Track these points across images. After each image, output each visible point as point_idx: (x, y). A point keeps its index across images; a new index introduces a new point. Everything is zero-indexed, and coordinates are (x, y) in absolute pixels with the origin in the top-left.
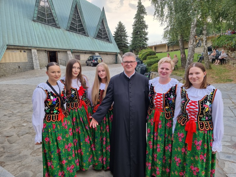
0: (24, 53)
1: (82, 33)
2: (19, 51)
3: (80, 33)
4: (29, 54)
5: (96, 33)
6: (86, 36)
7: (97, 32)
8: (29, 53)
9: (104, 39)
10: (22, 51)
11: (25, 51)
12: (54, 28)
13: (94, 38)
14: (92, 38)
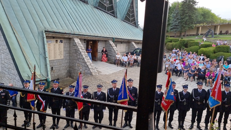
0: (61, 43)
1: (111, 13)
2: (55, 40)
3: (109, 12)
4: (66, 46)
5: (125, 14)
6: (115, 17)
8: (67, 44)
9: (131, 22)
10: (59, 40)
11: (61, 42)
12: (82, 3)
13: (122, 20)
14: (120, 20)
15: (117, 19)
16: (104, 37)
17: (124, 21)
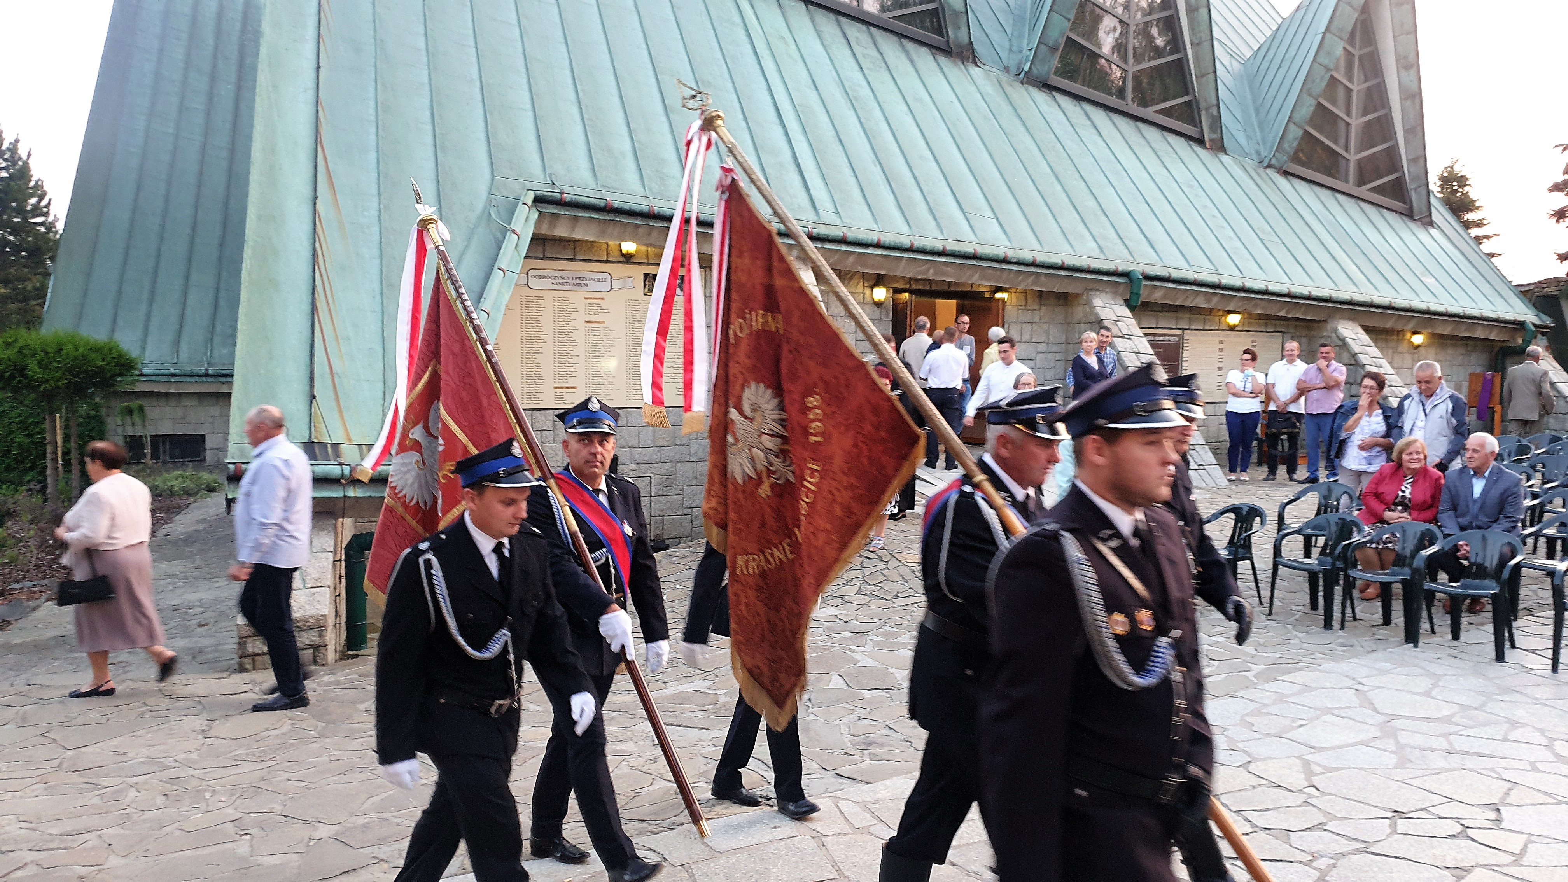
1: (1167, 112)
2: (637, 272)
3: (1149, 112)
5: (1297, 117)
6: (1200, 142)
7: (1307, 110)
9: (1361, 182)
12: (923, 56)
13: (1269, 166)
14: (1249, 164)
15: (1225, 158)
16: (1033, 264)
17: (1286, 174)
